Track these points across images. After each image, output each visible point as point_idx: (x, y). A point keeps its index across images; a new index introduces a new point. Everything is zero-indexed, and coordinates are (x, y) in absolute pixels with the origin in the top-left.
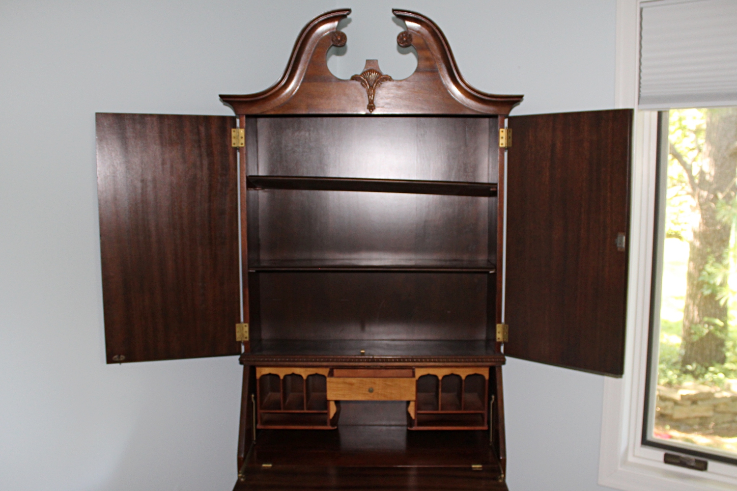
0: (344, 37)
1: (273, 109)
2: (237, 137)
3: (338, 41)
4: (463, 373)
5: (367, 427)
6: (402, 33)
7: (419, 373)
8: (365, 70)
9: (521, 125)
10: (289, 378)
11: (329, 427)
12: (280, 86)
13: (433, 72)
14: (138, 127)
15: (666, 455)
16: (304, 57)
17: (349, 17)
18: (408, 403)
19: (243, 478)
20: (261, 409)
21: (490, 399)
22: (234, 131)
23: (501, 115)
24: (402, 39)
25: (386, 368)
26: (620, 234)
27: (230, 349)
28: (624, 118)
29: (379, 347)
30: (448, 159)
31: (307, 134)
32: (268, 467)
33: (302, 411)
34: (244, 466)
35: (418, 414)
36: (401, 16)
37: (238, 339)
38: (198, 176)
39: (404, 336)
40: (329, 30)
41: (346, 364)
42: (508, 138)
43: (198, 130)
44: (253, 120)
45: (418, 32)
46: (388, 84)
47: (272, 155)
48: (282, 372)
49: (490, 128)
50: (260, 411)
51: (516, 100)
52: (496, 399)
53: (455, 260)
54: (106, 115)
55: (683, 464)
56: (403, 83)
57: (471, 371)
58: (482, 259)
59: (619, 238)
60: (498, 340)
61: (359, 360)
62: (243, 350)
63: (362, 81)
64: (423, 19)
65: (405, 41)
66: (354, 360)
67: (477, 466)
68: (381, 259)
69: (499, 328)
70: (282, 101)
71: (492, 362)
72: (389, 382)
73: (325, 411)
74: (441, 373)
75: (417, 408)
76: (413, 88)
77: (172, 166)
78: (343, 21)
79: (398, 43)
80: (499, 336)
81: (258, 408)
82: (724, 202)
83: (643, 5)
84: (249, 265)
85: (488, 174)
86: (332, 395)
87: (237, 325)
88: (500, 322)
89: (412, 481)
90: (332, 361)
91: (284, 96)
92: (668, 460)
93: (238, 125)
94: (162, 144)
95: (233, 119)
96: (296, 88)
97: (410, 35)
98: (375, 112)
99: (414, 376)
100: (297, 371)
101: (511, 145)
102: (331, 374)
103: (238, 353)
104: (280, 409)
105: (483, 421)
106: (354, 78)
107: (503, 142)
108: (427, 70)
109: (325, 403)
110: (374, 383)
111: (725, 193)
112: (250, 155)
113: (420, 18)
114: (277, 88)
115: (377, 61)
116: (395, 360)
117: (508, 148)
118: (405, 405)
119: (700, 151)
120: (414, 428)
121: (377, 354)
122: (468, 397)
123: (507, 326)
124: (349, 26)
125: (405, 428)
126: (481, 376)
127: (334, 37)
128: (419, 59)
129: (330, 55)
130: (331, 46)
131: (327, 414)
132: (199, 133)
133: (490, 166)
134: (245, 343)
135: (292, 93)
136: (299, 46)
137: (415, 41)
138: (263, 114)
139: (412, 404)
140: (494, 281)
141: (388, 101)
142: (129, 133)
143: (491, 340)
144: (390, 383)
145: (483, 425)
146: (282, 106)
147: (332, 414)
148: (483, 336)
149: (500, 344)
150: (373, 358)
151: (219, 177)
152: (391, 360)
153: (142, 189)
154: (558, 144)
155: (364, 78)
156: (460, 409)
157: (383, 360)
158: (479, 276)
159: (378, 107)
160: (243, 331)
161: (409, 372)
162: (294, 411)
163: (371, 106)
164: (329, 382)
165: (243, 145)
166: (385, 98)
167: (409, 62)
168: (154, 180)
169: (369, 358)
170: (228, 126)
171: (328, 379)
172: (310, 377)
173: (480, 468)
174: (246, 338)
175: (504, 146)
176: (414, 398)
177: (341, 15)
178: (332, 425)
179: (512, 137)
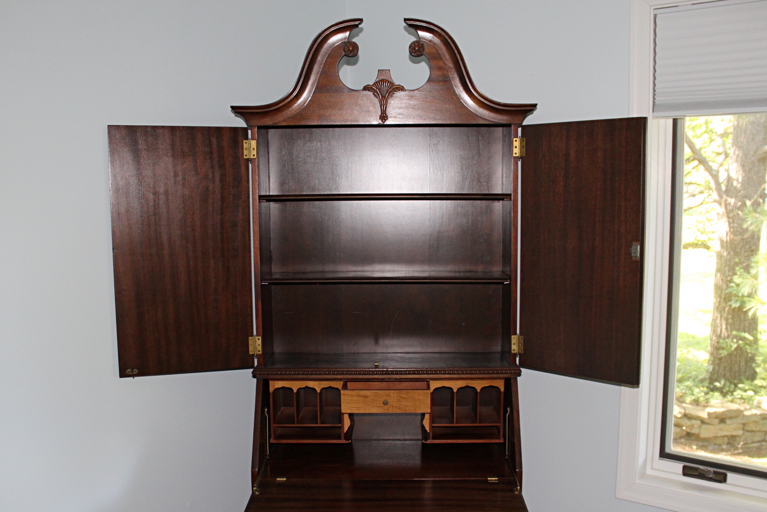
0: (355, 47)
1: (284, 121)
2: (249, 149)
3: (350, 51)
4: (478, 385)
5: (381, 442)
6: (414, 42)
7: (434, 385)
8: (378, 80)
9: (535, 134)
10: (302, 392)
11: (343, 441)
12: (292, 97)
13: (446, 81)
14: (150, 139)
15: (684, 467)
16: (316, 68)
17: (360, 26)
18: (423, 415)
19: (258, 491)
20: (274, 423)
21: (505, 412)
22: (246, 143)
23: (514, 124)
24: (414, 49)
25: (401, 380)
26: (634, 243)
27: (243, 362)
28: (638, 126)
29: (392, 360)
30: (462, 169)
31: (319, 144)
32: (282, 481)
33: (316, 425)
34: (259, 479)
35: (433, 427)
36: (413, 25)
37: (251, 353)
38: (211, 188)
39: (418, 349)
40: (341, 40)
41: (361, 377)
42: (522, 147)
43: (210, 141)
44: (263, 131)
45: (430, 41)
46: (400, 94)
47: (284, 166)
48: (295, 386)
49: (504, 136)
50: (274, 426)
51: (530, 108)
52: (512, 411)
53: (469, 271)
54: (118, 127)
55: (702, 476)
56: (416, 92)
57: (486, 383)
58: (497, 270)
59: (633, 247)
60: (513, 352)
61: (373, 373)
62: (256, 364)
63: (375, 92)
64: (435, 29)
65: (417, 51)
66: (368, 373)
67: (493, 479)
68: (394, 271)
69: (514, 339)
70: (294, 112)
71: (508, 373)
72: (403, 394)
73: (340, 425)
74: (455, 385)
75: (432, 421)
76: (427, 98)
77: (184, 179)
78: (355, 30)
79: (411, 53)
80: (515, 348)
81: (272, 422)
82: (751, 209)
83: (657, 12)
84: (261, 278)
85: (502, 183)
86: (346, 408)
87: (250, 338)
88: (515, 333)
89: (428, 494)
90: (345, 374)
91: (296, 108)
92: (687, 472)
93: (250, 136)
94: (173, 156)
95: (245, 130)
96: (308, 99)
97: (422, 45)
98: (387, 123)
99: (428, 388)
100: (311, 384)
101: (524, 155)
102: (345, 387)
103: (251, 366)
104: (294, 423)
105: (499, 434)
106: (366, 88)
107: (516, 152)
108: (440, 80)
109: (340, 417)
110: (389, 396)
111: (752, 201)
112: (261, 167)
113: (432, 27)
114: (289, 99)
115: (389, 70)
116: (410, 373)
117: (521, 158)
118: (419, 418)
119: (727, 155)
120: (429, 442)
121: (391, 366)
122: (483, 410)
123: (522, 337)
124: (361, 35)
125: (420, 442)
126: (498, 388)
127: (346, 47)
128: (431, 68)
129: (342, 66)
130: (343, 56)
131: (341, 428)
132: (210, 145)
133: (504, 175)
134: (258, 356)
135: (304, 104)
136: (310, 56)
137: (426, 50)
138: (275, 125)
139: (427, 417)
140: (508, 292)
141: (401, 111)
142: (142, 145)
143: (506, 353)
144: (405, 396)
145: (498, 438)
146: (294, 117)
147: (346, 429)
148: (498, 348)
149: (515, 355)
150: (387, 370)
151: (231, 189)
152: (405, 373)
153: (155, 201)
154: (572, 153)
155: (377, 88)
156: (475, 422)
157: (397, 373)
158: (494, 286)
159: (391, 117)
160: (256, 344)
161: (424, 384)
162: (307, 425)
163: (384, 117)
164: (344, 395)
165: (255, 157)
166: (398, 108)
167: (421, 72)
168: (166, 193)
169: (384, 371)
170: (240, 138)
171: (342, 392)
172: (324, 390)
173: (496, 480)
174: (259, 351)
175: (517, 155)
176: (429, 411)
177: (352, 25)
178: (346, 439)
179: (526, 145)
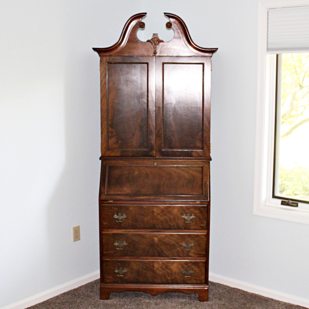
0: (144, 24)
3: (141, 26)
8: (153, 37)
15: (282, 202)
17: (145, 16)
23: (209, 56)
24: (168, 25)
36: (167, 15)
40: (138, 21)
41: (145, 160)
45: (174, 22)
46: (161, 44)
51: (215, 50)
55: (288, 204)
56: (168, 43)
61: (150, 159)
63: (151, 43)
64: (176, 17)
71: (206, 160)
83: (269, 10)
90: (138, 159)
91: (119, 48)
96: (124, 45)
97: (171, 23)
106: (148, 41)
108: (178, 37)
114: (117, 45)
115: (157, 34)
128: (175, 33)
130: (139, 28)
136: (125, 28)
137: (173, 25)
146: (118, 52)
152: (163, 159)
155: (152, 41)
157: (160, 159)
159: (158, 53)
163: (155, 53)
169: (154, 158)
177: (142, 15)
